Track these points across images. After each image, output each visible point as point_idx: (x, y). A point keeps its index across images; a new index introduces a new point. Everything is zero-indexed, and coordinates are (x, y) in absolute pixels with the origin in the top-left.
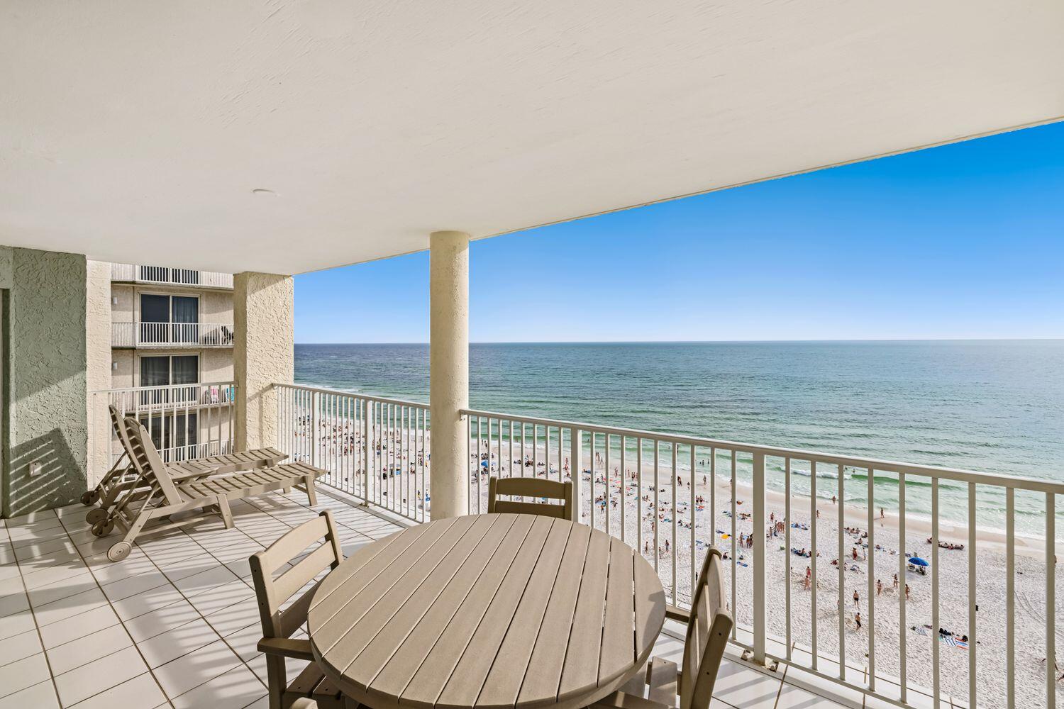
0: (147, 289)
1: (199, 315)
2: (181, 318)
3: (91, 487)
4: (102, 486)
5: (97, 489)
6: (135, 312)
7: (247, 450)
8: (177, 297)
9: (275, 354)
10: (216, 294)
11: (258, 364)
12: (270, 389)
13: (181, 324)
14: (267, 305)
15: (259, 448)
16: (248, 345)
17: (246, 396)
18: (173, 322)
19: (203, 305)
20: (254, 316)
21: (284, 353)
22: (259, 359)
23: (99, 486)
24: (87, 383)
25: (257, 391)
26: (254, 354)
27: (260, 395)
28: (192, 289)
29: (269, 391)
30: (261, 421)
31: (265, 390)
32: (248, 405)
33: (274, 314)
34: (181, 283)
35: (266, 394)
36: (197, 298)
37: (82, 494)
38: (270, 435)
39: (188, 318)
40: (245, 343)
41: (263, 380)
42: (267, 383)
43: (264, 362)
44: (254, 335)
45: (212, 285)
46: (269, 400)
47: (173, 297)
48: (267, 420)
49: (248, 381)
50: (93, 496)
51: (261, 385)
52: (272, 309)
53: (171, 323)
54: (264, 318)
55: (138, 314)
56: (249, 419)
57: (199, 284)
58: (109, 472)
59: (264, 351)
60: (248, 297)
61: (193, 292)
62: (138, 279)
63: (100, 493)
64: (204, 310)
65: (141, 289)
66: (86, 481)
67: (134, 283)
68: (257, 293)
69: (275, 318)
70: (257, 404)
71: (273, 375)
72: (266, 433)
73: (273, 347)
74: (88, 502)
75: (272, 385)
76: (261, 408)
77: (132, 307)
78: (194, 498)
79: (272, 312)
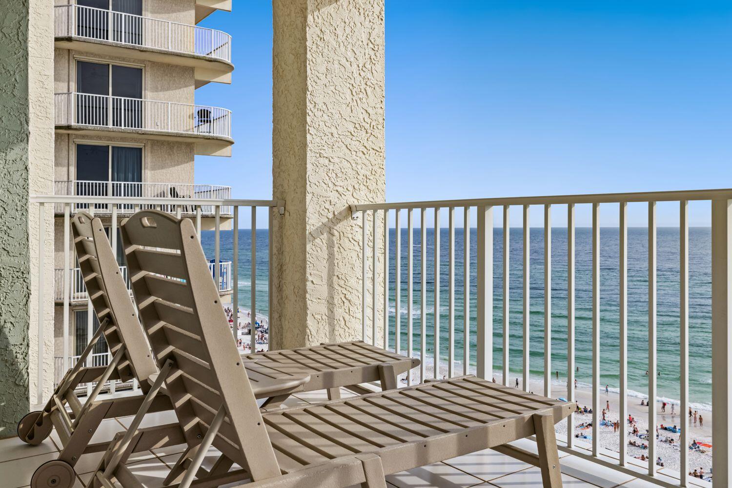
0: (83, 137)
1: (143, 171)
2: (122, 176)
3: (37, 403)
4: (57, 401)
5: (48, 408)
6: (70, 167)
7: (308, 346)
8: (118, 148)
9: (354, 145)
10: (162, 143)
11: (327, 161)
12: (346, 217)
13: (123, 183)
14: (341, 38)
15: (327, 341)
16: (309, 119)
17: (305, 229)
18: (112, 180)
19: (148, 159)
20: (320, 59)
21: (369, 145)
22: (328, 152)
23: (52, 403)
24: (30, 172)
25: (325, 220)
26: (318, 140)
27: (328, 228)
28: (136, 136)
29: (345, 223)
30: (331, 285)
31: (337, 219)
32: (309, 247)
33: (352, 59)
34: (123, 127)
35: (340, 226)
36: (141, 149)
37: (20, 417)
38: (347, 317)
39: (130, 176)
40: (304, 114)
41: (333, 196)
42: (341, 206)
43: (336, 160)
44: (319, 100)
45: (159, 130)
46: (346, 243)
47: (113, 147)
48: (342, 283)
49: (309, 197)
50: (40, 424)
51: (331, 208)
52: (350, 47)
53: (110, 183)
54: (337, 66)
55: (73, 170)
56: (310, 278)
57: (143, 129)
58: (70, 372)
59: (336, 135)
60: (310, 18)
61: (135, 140)
62: (73, 123)
63: (53, 418)
64: (149, 165)
65: (77, 136)
66: (27, 388)
67: (69, 127)
68: (325, 10)
69: (354, 67)
70: (325, 248)
71: (350, 188)
72: (339, 312)
73: (352, 129)
74: (31, 437)
75: (350, 209)
76: (331, 256)
77: (67, 161)
78: (304, 463)
79: (350, 54)
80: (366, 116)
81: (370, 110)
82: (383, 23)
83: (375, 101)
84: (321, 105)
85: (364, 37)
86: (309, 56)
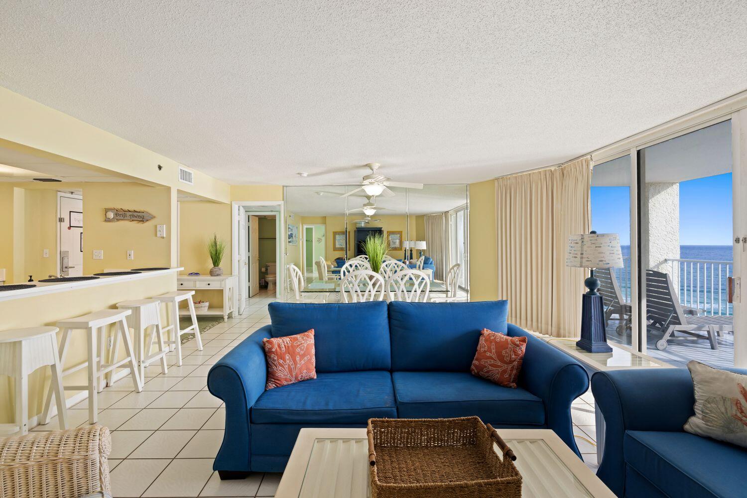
9: (667, 239)
11: (657, 245)
12: (664, 263)
14: (662, 205)
16: (650, 232)
21: (673, 239)
22: (657, 242)
25: (656, 264)
26: (654, 238)
27: (658, 266)
29: (664, 265)
31: (661, 263)
35: (662, 266)
40: (648, 230)
41: (659, 256)
42: (662, 259)
43: (660, 244)
49: (650, 257)
51: (659, 260)
52: (665, 207)
54: (660, 214)
59: (660, 236)
60: (650, 200)
68: (656, 197)
69: (667, 213)
71: (666, 253)
73: (666, 234)
75: (666, 260)
79: (665, 210)
80: (671, 228)
81: (673, 227)
82: (679, 196)
83: (676, 223)
84: (654, 227)
85: (671, 203)
86: (650, 212)
